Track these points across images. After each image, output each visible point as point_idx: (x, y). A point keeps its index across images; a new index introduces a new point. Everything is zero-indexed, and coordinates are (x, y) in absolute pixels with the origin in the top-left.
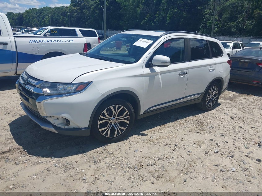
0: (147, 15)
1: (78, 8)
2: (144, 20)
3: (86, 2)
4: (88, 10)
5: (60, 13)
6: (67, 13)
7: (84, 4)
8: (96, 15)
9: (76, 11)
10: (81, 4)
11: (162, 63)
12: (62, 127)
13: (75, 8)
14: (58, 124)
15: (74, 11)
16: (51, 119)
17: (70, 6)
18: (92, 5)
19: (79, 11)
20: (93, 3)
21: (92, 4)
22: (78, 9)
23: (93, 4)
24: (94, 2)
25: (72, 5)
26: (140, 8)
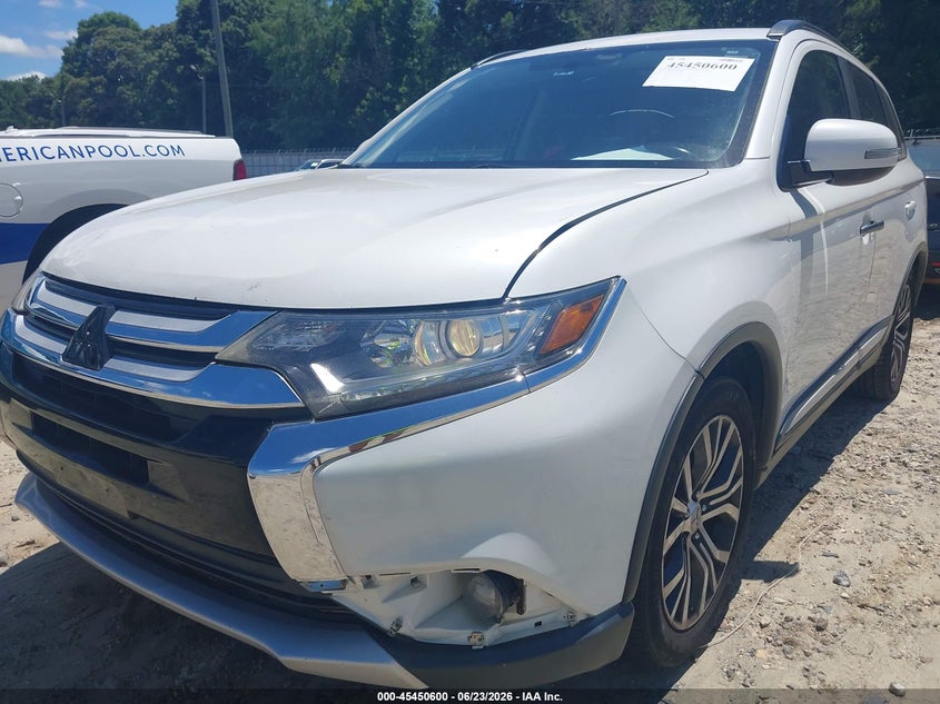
0: (366, 92)
1: (93, 79)
2: (358, 109)
3: (126, 55)
4: (135, 87)
5: (24, 104)
6: (50, 102)
7: (119, 65)
8: (170, 101)
9: (89, 90)
10: (106, 64)
11: (868, 155)
12: (459, 635)
13: (84, 81)
14: (421, 625)
15: (80, 91)
16: (372, 592)
17: (61, 77)
18: (149, 68)
19: (100, 90)
20: (154, 58)
21: (150, 61)
22: (93, 85)
23: (154, 62)
24: (157, 54)
25: (70, 72)
26: (336, 67)
